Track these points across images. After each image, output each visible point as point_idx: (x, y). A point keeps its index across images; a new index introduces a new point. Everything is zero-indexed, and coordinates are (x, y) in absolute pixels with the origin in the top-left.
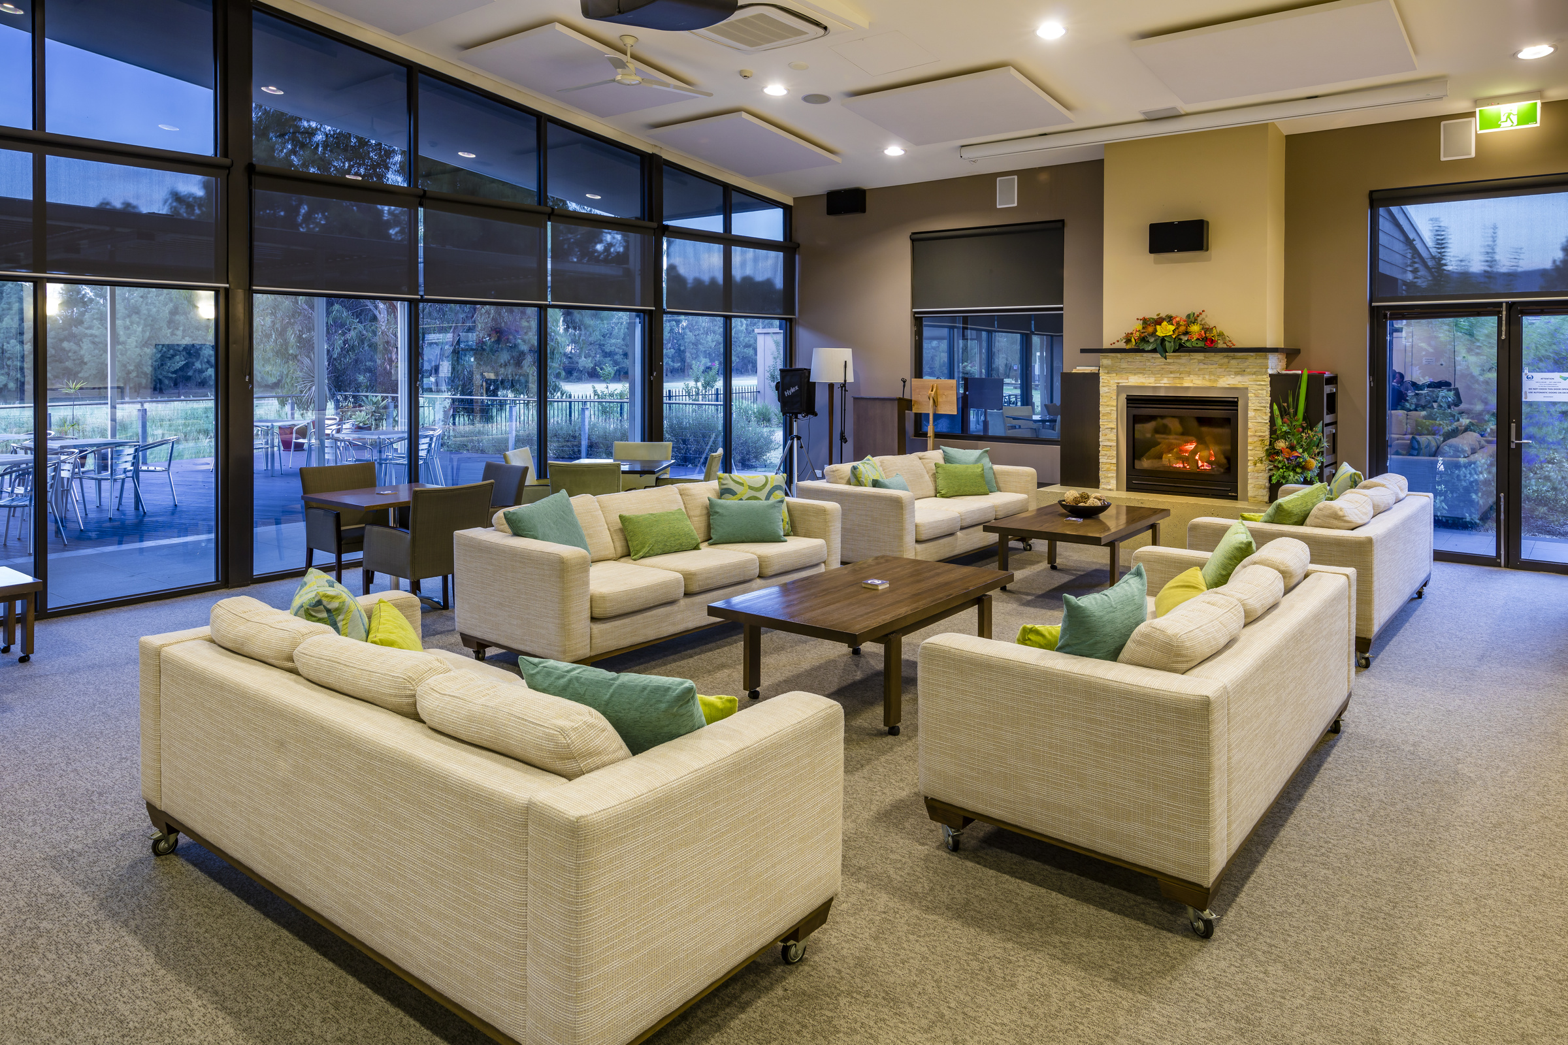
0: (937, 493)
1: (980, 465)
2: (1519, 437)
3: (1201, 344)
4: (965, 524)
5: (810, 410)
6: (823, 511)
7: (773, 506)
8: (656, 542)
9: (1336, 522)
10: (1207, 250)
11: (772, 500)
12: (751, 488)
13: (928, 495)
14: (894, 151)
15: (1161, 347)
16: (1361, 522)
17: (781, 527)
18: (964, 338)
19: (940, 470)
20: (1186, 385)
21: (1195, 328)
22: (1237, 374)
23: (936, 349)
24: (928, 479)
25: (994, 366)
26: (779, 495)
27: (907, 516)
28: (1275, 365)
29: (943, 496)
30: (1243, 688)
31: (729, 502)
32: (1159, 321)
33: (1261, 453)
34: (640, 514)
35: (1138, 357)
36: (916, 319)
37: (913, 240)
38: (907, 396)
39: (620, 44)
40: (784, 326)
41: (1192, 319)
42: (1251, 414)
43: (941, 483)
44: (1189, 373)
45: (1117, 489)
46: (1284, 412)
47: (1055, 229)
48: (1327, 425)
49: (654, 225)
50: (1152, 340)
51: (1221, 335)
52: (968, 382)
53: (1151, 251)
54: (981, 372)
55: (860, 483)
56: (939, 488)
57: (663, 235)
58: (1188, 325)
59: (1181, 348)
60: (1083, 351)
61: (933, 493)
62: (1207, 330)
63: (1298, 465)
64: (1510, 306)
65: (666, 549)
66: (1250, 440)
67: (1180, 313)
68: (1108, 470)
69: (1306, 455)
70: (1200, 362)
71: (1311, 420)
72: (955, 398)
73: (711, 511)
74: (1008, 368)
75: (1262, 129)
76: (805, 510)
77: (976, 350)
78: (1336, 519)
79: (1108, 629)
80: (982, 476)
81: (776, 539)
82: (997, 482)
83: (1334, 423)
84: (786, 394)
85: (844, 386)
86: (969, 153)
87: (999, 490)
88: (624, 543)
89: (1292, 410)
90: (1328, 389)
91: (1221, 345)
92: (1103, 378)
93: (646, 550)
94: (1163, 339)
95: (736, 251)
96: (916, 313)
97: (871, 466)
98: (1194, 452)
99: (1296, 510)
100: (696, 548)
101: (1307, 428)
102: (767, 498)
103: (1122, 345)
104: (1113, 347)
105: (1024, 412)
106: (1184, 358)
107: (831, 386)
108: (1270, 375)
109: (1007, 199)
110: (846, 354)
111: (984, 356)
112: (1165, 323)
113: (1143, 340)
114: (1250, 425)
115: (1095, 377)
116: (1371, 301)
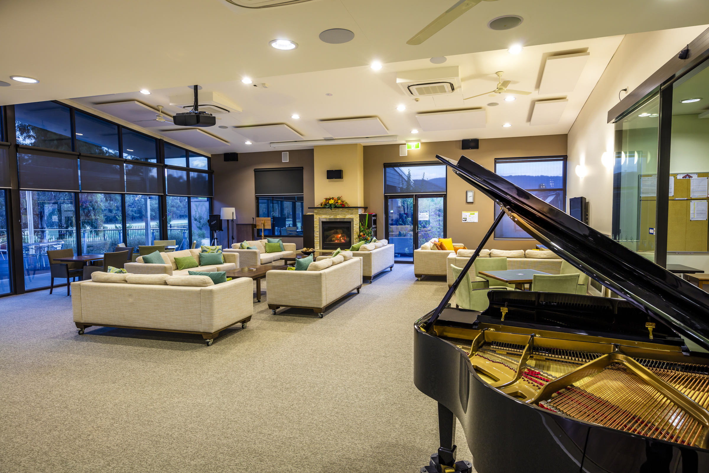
0: (266, 252)
1: (279, 243)
2: (418, 230)
3: (341, 206)
4: (275, 259)
5: (221, 229)
6: (234, 255)
7: (219, 254)
8: (186, 265)
9: (365, 250)
10: (342, 178)
11: (218, 253)
12: (211, 250)
13: (263, 252)
14: (248, 143)
15: (330, 207)
16: (371, 250)
17: (222, 261)
18: (273, 203)
19: (267, 245)
20: (338, 218)
21: (339, 201)
22: (351, 214)
23: (263, 207)
24: (263, 248)
25: (283, 214)
26: (220, 251)
27: (258, 257)
28: (361, 212)
29: (268, 253)
30: (329, 273)
31: (205, 254)
32: (330, 199)
33: (357, 237)
34: (180, 257)
35: (325, 210)
36: (257, 198)
37: (255, 171)
38: (254, 223)
39: (157, 108)
40: (209, 200)
41: (339, 198)
42: (354, 225)
43: (267, 249)
44: (338, 214)
45: (320, 249)
46: (362, 225)
47: (300, 170)
48: (373, 228)
49: (162, 165)
50: (328, 205)
51: (346, 203)
52: (274, 219)
53: (327, 179)
54: (279, 216)
55: (243, 248)
56: (267, 250)
57: (166, 168)
58: (337, 200)
59: (336, 207)
60: (309, 208)
61: (265, 252)
62: (343, 202)
63: (366, 239)
64: (416, 195)
65: (189, 267)
66: (354, 233)
67: (336, 197)
68: (317, 244)
69: (367, 236)
70: (341, 211)
71: (369, 226)
72: (270, 223)
73: (200, 257)
74: (289, 214)
75: (355, 145)
76: (228, 255)
77: (277, 207)
78: (365, 249)
79: (305, 265)
80: (280, 246)
81: (221, 263)
82: (284, 248)
83: (376, 228)
84: (212, 223)
85: (233, 220)
86: (273, 145)
87: (285, 250)
88: (176, 266)
89: (364, 224)
90: (373, 218)
91: (347, 206)
92: (315, 216)
93: (183, 267)
94: (331, 204)
95: (191, 173)
96: (256, 196)
97: (246, 243)
98: (340, 237)
99: (356, 248)
100: (197, 266)
101: (368, 229)
102: (217, 252)
103: (320, 206)
104: (317, 207)
105: (294, 228)
106: (337, 210)
107: (228, 221)
108: (359, 214)
109: (286, 159)
110: (233, 210)
111: (279, 210)
112: (331, 200)
113: (326, 205)
114: (354, 228)
115: (313, 216)
116: (384, 194)
